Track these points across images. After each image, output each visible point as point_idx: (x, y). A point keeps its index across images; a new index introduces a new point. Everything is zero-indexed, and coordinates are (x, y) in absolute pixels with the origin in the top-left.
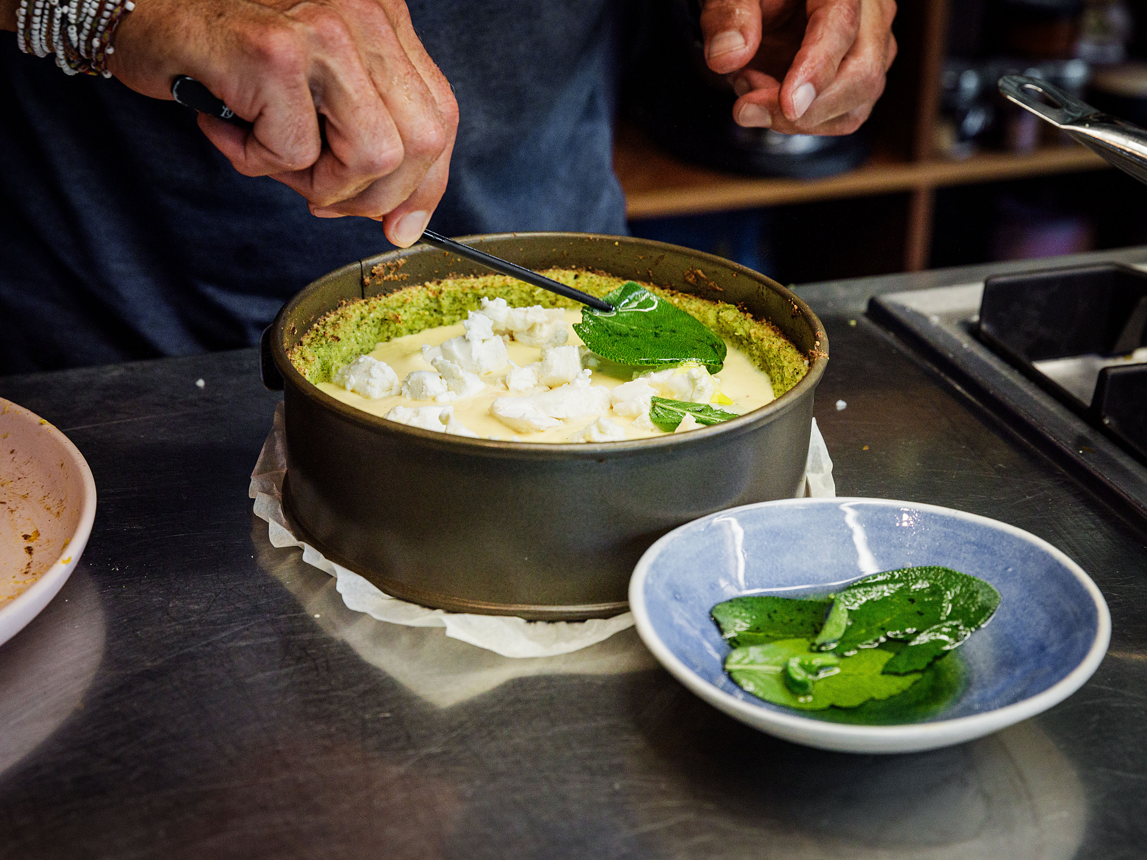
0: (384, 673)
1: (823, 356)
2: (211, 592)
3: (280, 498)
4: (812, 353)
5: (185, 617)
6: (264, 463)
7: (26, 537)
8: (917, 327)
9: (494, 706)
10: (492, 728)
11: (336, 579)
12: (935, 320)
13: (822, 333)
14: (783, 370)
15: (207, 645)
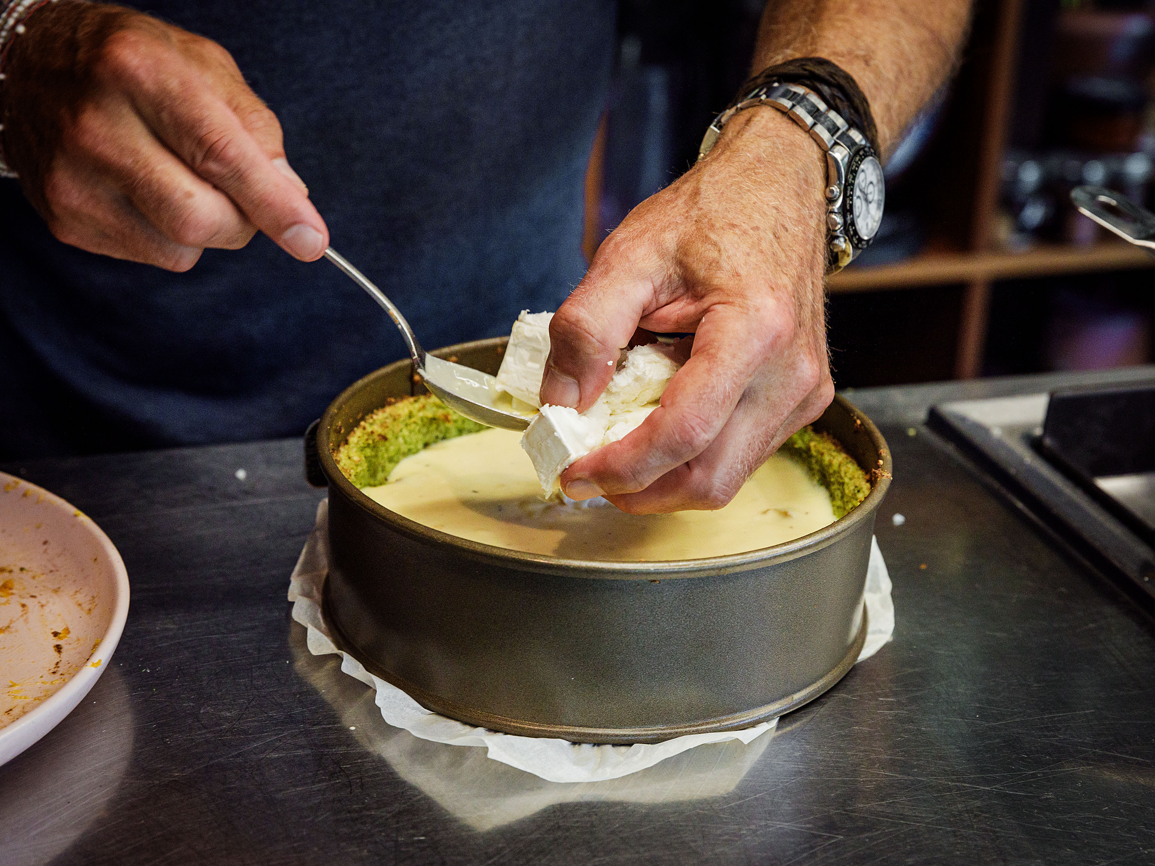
0: (420, 792)
1: (886, 476)
2: (244, 699)
3: (320, 600)
4: (875, 473)
5: (217, 724)
6: (306, 563)
7: (56, 634)
8: (978, 440)
9: (532, 832)
10: (530, 856)
11: (375, 691)
12: (996, 432)
13: (885, 451)
14: (843, 486)
15: (237, 756)
